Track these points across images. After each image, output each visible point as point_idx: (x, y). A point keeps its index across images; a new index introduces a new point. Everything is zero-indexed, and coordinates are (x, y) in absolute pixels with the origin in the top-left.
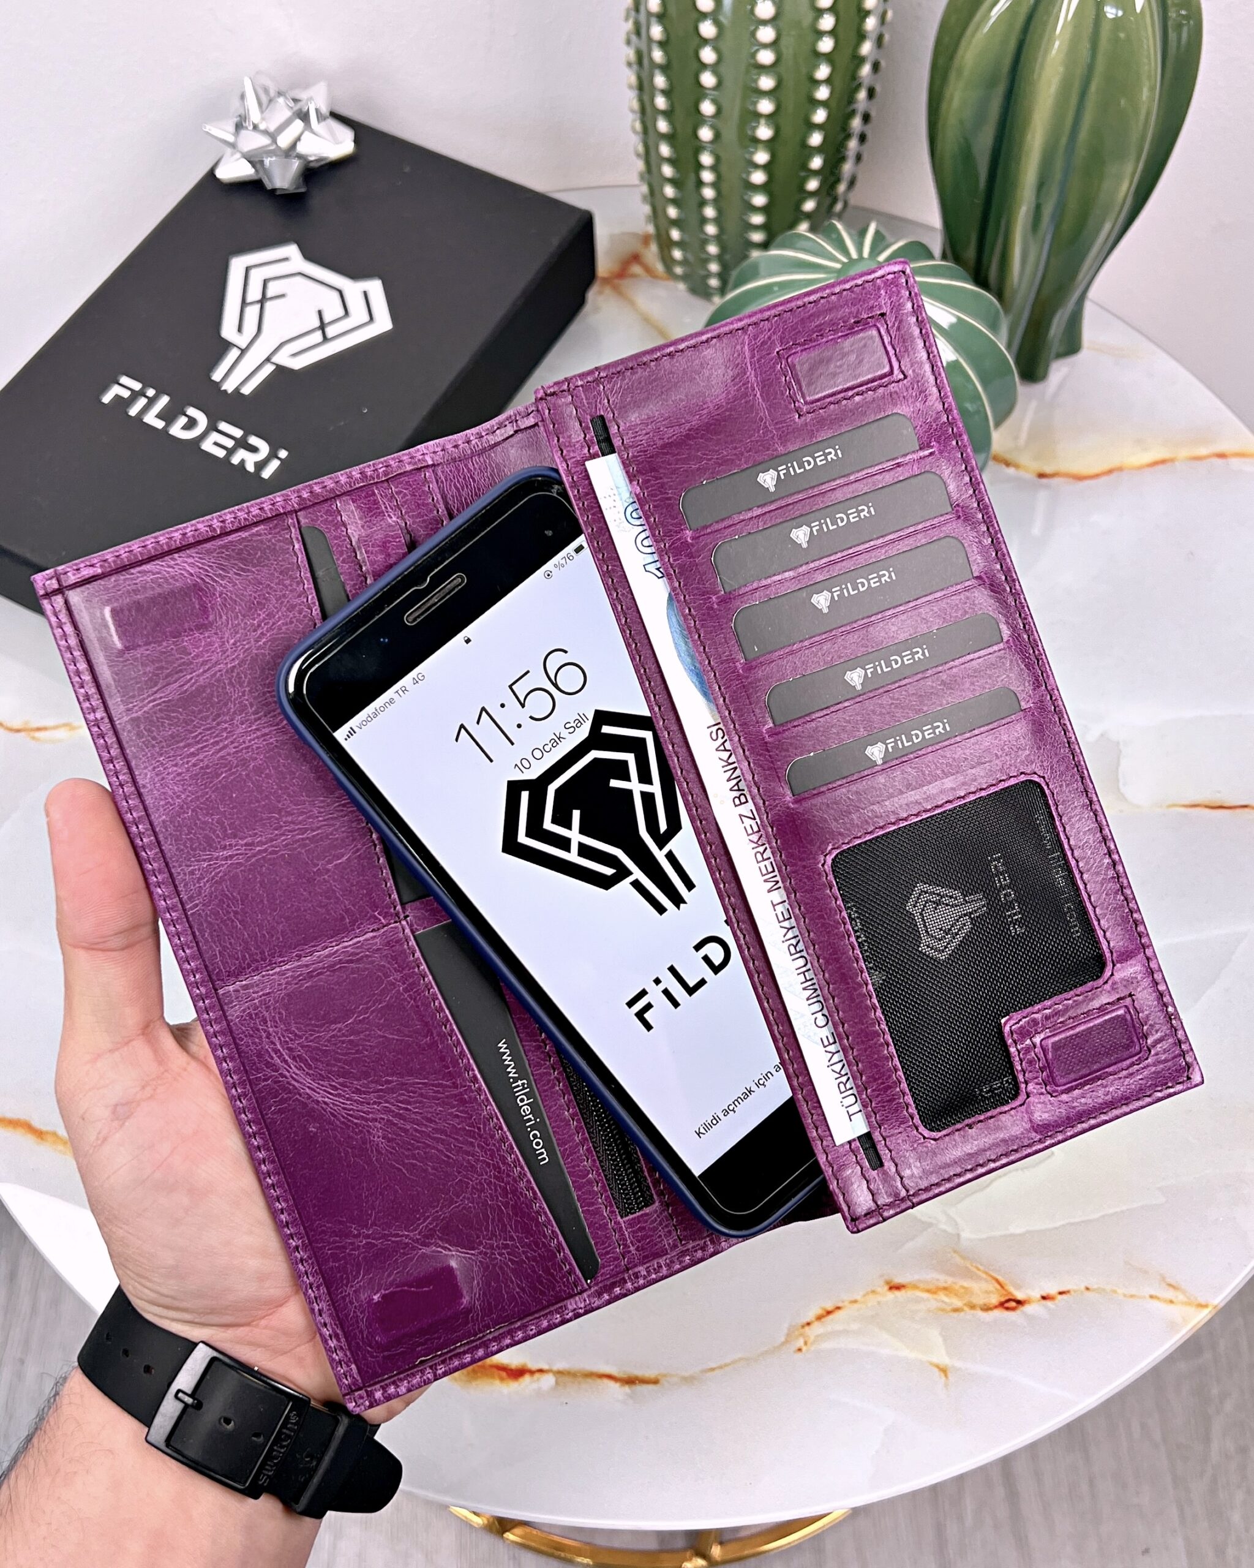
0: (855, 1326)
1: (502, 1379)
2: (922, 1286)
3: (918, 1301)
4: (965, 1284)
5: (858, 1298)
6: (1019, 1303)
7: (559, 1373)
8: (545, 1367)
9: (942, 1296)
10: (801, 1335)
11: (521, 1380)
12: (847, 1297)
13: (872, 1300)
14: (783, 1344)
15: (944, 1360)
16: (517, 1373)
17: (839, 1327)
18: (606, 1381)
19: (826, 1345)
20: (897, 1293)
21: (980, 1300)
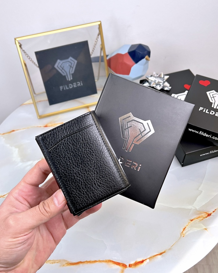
0: (189, 229)
1: (140, 264)
2: (195, 218)
3: (196, 221)
4: (201, 215)
5: (187, 224)
6: (210, 214)
7: (149, 258)
8: (146, 258)
9: (199, 218)
10: (182, 234)
11: (144, 262)
12: (185, 225)
13: (190, 224)
14: (181, 237)
15: (205, 227)
16: (142, 262)
17: (187, 230)
18: (157, 256)
19: (187, 234)
20: (193, 221)
21: (205, 216)
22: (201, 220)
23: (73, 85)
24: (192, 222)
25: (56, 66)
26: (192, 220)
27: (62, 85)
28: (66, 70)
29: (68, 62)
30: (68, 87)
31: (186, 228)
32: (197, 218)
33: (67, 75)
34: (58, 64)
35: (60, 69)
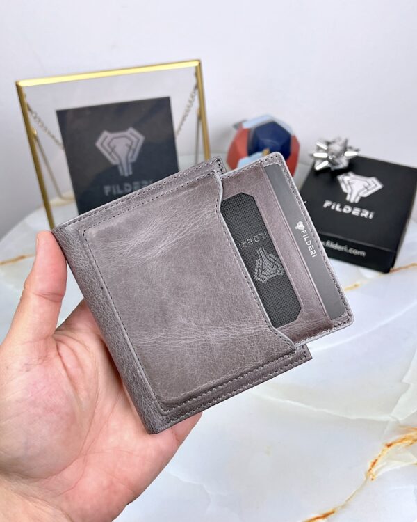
22: (408, 446)
23: (133, 186)
24: (390, 449)
25: (98, 144)
26: (389, 446)
27: (109, 184)
29: (125, 138)
31: (377, 463)
32: (401, 441)
33: (121, 164)
34: (104, 140)
35: (107, 151)
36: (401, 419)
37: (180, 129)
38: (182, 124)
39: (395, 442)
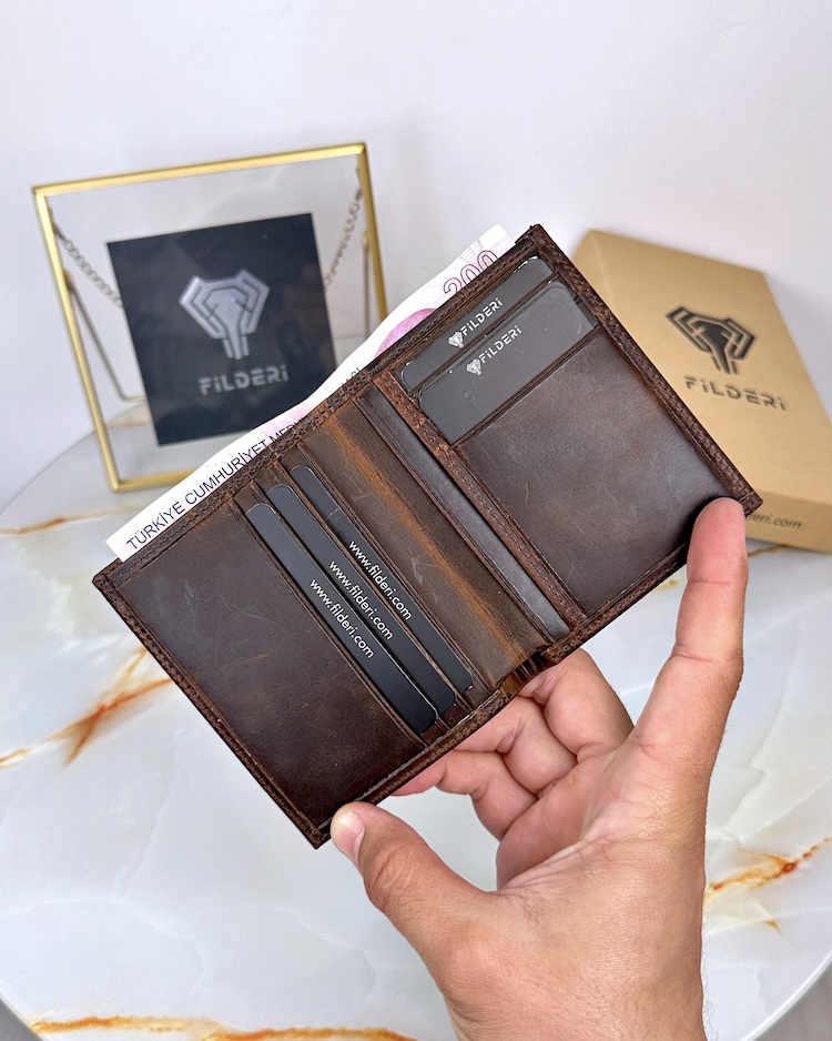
22: (752, 888)
23: (251, 376)
24: (718, 894)
25: (185, 300)
26: (717, 887)
27: (209, 374)
28: (225, 319)
29: (233, 290)
30: (231, 380)
32: (741, 879)
33: (228, 338)
34: (196, 295)
35: (202, 314)
36: (743, 838)
37: (333, 271)
38: (336, 262)
39: (729, 881)
